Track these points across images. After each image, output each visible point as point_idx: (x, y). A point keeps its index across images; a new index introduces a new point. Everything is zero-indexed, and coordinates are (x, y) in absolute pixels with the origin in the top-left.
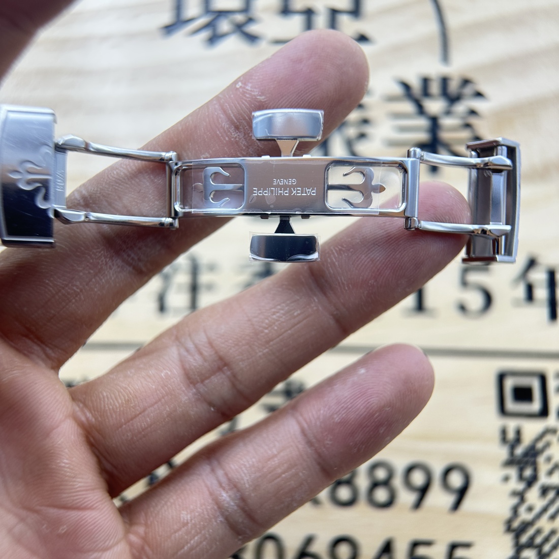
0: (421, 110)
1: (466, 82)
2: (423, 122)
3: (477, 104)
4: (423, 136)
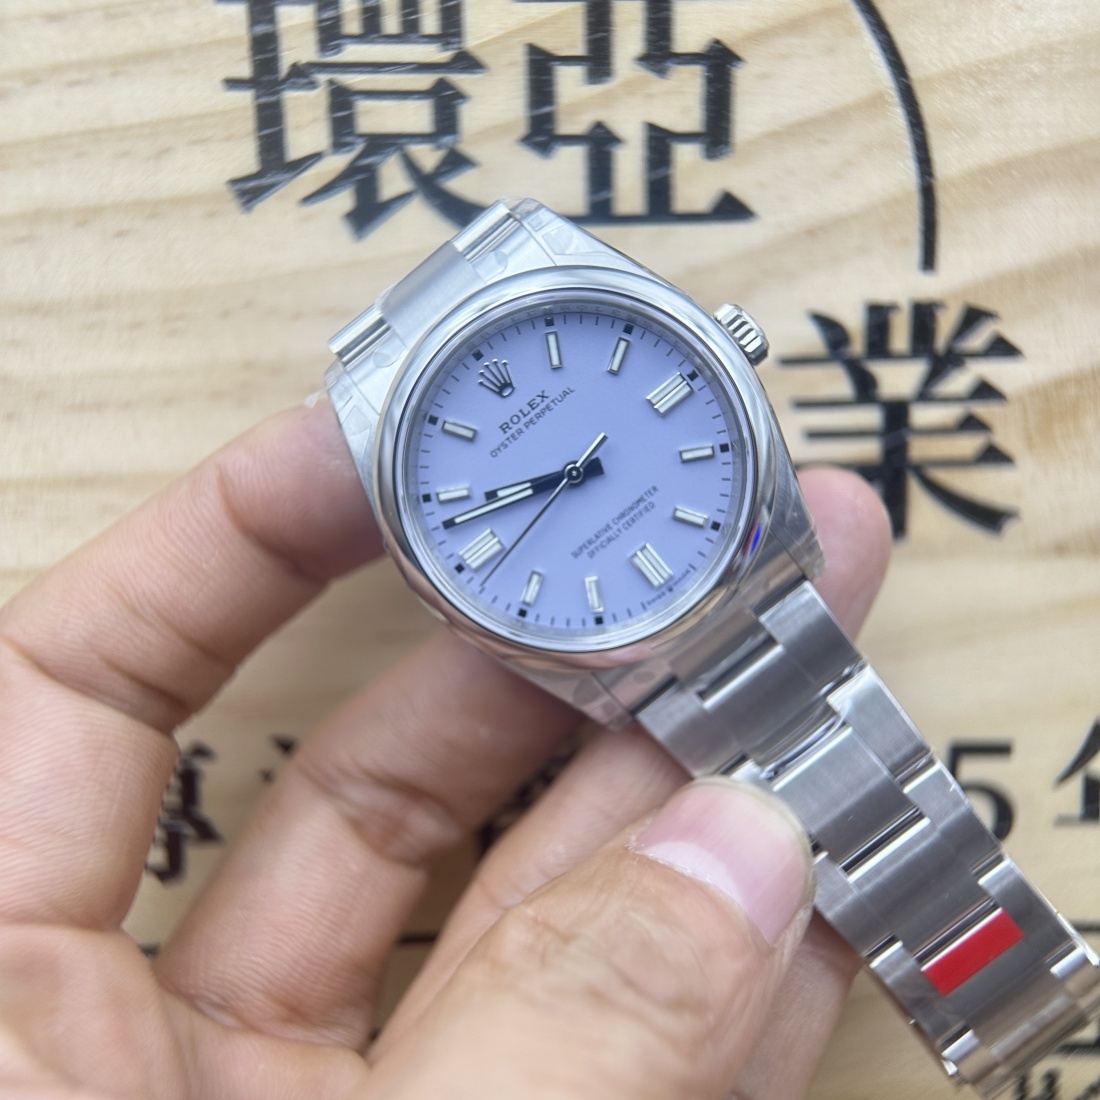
0: (865, 389)
1: (973, 317)
2: (870, 417)
3: (996, 371)
4: (870, 450)
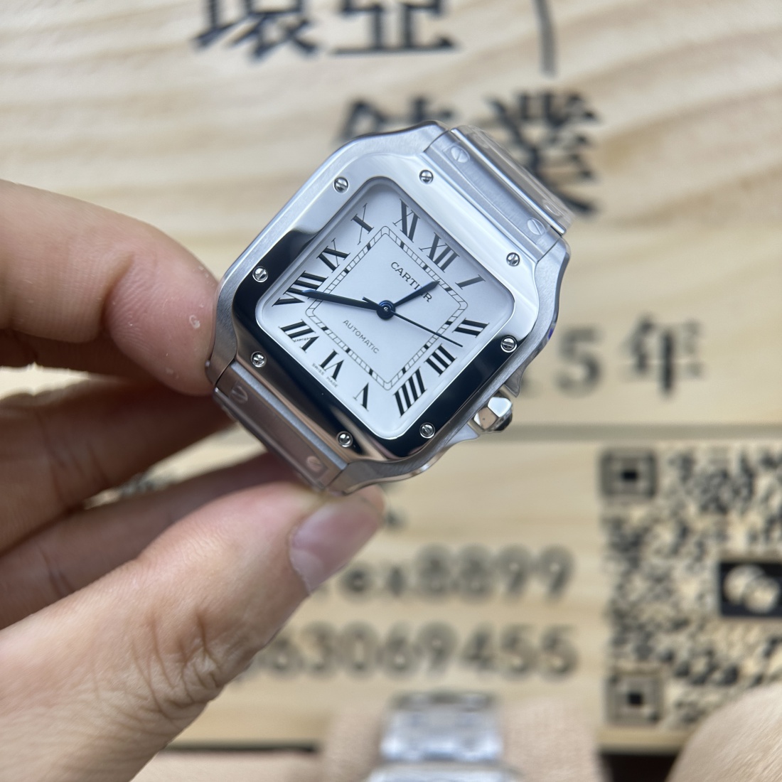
0: (519, 140)
1: (574, 98)
3: (587, 129)
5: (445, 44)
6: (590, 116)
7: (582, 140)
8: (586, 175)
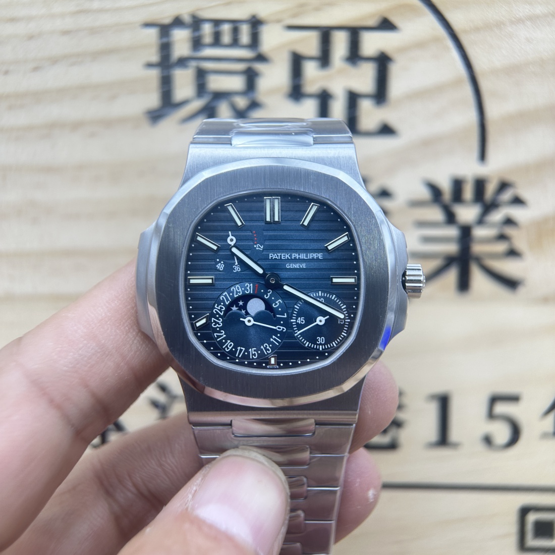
0: (451, 218)
1: (504, 186)
2: (452, 232)
3: (516, 213)
4: (452, 248)
5: (386, 130)
6: (517, 201)
7: (509, 222)
8: (513, 253)
